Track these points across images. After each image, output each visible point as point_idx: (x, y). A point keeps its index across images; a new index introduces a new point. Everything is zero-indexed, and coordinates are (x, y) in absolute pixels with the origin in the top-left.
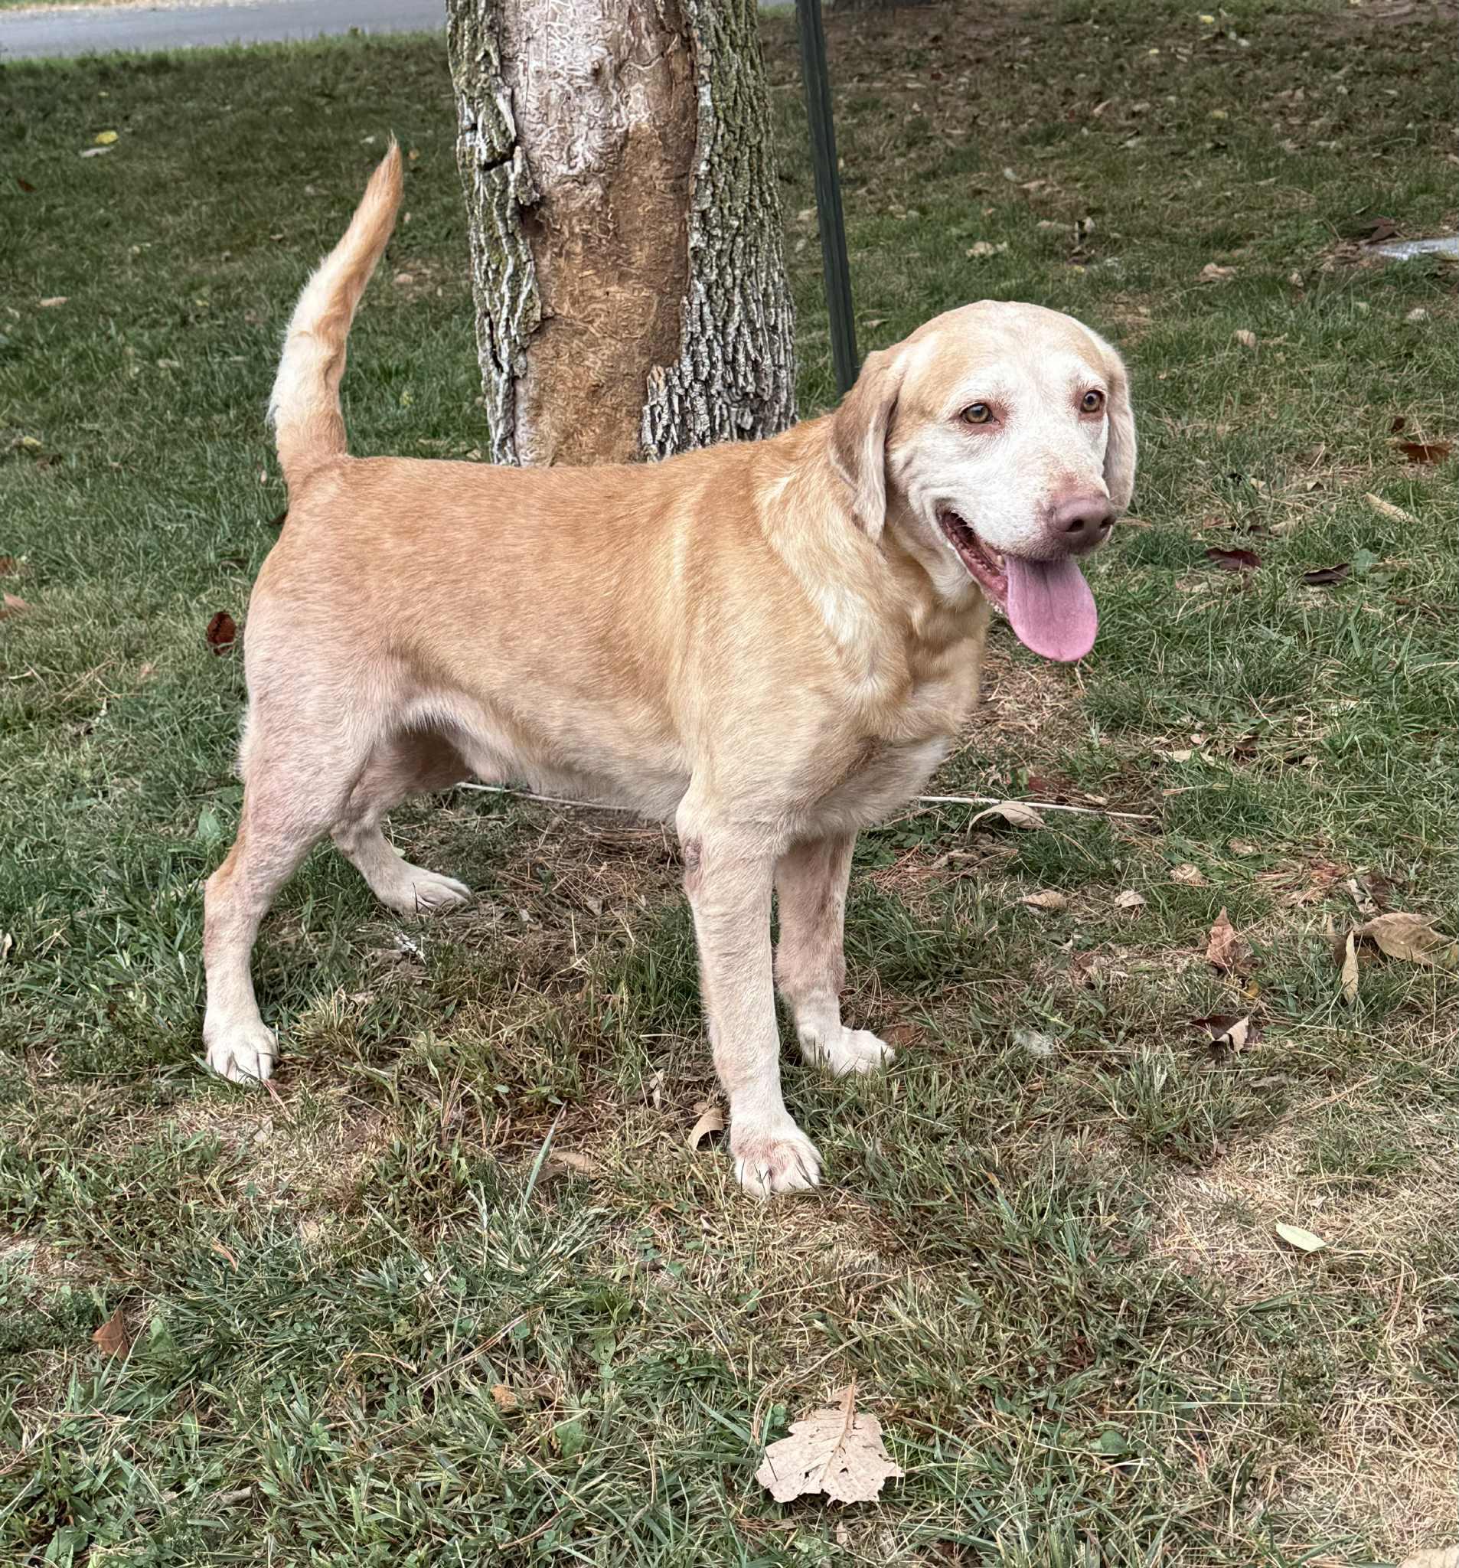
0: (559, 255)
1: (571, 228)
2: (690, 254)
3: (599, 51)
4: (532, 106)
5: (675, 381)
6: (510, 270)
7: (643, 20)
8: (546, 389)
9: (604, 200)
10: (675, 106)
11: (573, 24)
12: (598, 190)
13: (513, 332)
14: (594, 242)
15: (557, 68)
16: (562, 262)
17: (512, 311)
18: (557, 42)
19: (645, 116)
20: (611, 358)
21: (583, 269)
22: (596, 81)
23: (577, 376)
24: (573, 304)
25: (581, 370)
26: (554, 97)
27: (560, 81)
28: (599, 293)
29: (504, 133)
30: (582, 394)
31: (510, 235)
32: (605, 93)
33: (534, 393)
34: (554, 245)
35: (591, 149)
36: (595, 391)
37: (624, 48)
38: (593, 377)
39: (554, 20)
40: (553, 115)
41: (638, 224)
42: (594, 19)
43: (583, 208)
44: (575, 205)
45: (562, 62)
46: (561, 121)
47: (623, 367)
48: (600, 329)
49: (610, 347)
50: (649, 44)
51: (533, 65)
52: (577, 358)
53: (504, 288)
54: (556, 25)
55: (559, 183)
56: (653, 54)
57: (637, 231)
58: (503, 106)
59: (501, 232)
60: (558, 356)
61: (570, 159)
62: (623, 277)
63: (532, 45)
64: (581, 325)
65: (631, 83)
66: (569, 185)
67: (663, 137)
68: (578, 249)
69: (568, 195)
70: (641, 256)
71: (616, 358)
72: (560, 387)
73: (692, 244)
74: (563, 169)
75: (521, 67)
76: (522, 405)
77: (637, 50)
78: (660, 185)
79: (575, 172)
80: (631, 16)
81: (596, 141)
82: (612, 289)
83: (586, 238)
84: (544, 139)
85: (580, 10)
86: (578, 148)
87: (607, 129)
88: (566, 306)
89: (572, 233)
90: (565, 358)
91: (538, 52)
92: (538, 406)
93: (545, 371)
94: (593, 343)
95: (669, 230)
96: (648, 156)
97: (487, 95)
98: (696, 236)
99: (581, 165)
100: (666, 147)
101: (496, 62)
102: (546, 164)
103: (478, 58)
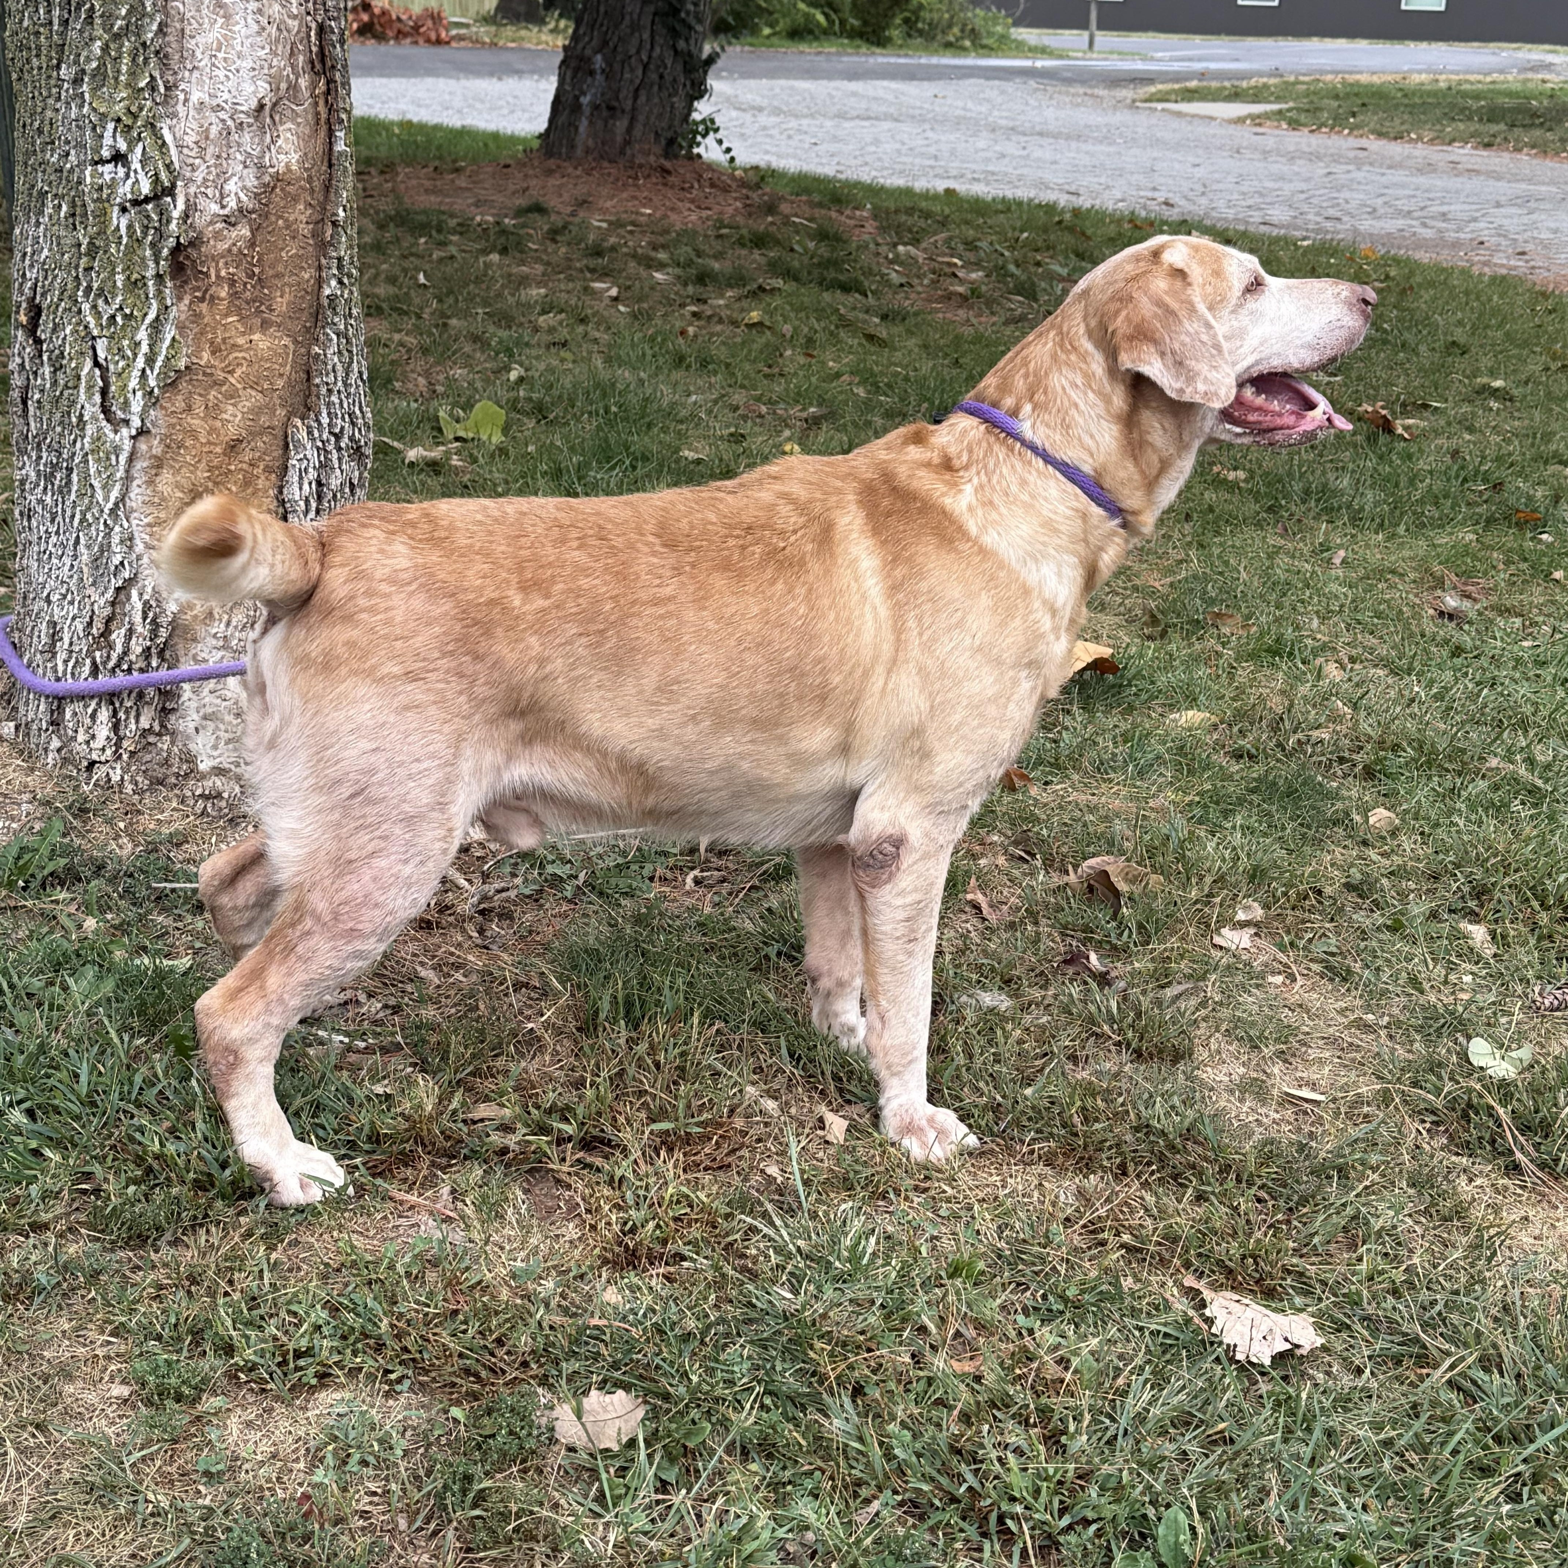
0: (202, 300)
1: (218, 271)
2: (326, 302)
3: (263, 87)
4: (190, 140)
5: (316, 434)
6: (152, 316)
7: (301, 58)
8: (172, 446)
9: (252, 244)
10: (320, 149)
11: (240, 56)
12: (246, 232)
13: (152, 382)
14: (239, 287)
15: (219, 101)
16: (204, 307)
17: (150, 360)
18: (221, 74)
19: (294, 157)
20: (251, 410)
21: (227, 315)
22: (256, 118)
23: (212, 430)
24: (213, 353)
25: (218, 424)
26: (214, 131)
27: (223, 115)
28: (241, 341)
29: (168, 166)
30: (218, 450)
31: (159, 277)
32: (262, 129)
33: (157, 450)
34: (198, 289)
35: (244, 188)
36: (233, 447)
37: (284, 86)
38: (232, 431)
39: (219, 50)
40: (211, 150)
41: (280, 268)
42: (262, 53)
43: (229, 251)
44: (222, 246)
45: (226, 96)
46: (218, 157)
47: (264, 420)
48: (241, 380)
49: (251, 399)
50: (303, 82)
51: (195, 98)
52: (213, 411)
53: (142, 335)
54: (220, 55)
55: (211, 223)
56: (307, 94)
57: (279, 276)
58: (168, 138)
59: (150, 273)
60: (189, 409)
61: (222, 197)
62: (265, 325)
63: (196, 74)
64: (221, 375)
65: (282, 123)
66: (219, 226)
67: (310, 179)
68: (223, 294)
69: (217, 235)
70: (281, 303)
71: (257, 411)
72: (189, 443)
73: (327, 292)
74: (215, 208)
75: (182, 97)
76: (139, 465)
77: (293, 87)
78: (305, 229)
79: (226, 212)
80: (292, 54)
81: (251, 182)
82: (256, 337)
83: (232, 283)
84: (199, 176)
85: (247, 43)
86: (232, 186)
87: (260, 167)
88: (206, 355)
89: (218, 276)
90: (200, 411)
91: (201, 82)
92: (158, 464)
93: (173, 426)
94: (232, 395)
95: (307, 276)
96: (295, 199)
97: (151, 126)
98: (333, 283)
99: (233, 204)
100: (312, 191)
101: (162, 90)
102: (202, 202)
103: (142, 84)
